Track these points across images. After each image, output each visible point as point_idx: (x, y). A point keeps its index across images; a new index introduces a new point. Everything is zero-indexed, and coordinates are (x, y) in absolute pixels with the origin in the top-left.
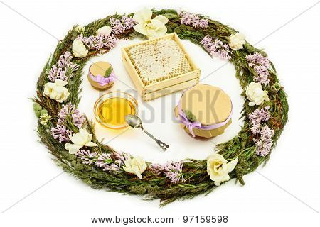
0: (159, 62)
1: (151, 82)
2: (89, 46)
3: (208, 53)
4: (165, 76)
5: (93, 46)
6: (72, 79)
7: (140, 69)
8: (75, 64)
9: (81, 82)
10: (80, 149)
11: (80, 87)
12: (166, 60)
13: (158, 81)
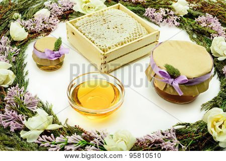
0: (111, 29)
1: (110, 48)
2: (28, 28)
3: (155, 23)
4: (123, 40)
5: (32, 28)
6: (14, 63)
7: (93, 39)
8: (15, 48)
9: (25, 65)
10: (41, 135)
11: (25, 70)
12: (119, 27)
13: (116, 46)
